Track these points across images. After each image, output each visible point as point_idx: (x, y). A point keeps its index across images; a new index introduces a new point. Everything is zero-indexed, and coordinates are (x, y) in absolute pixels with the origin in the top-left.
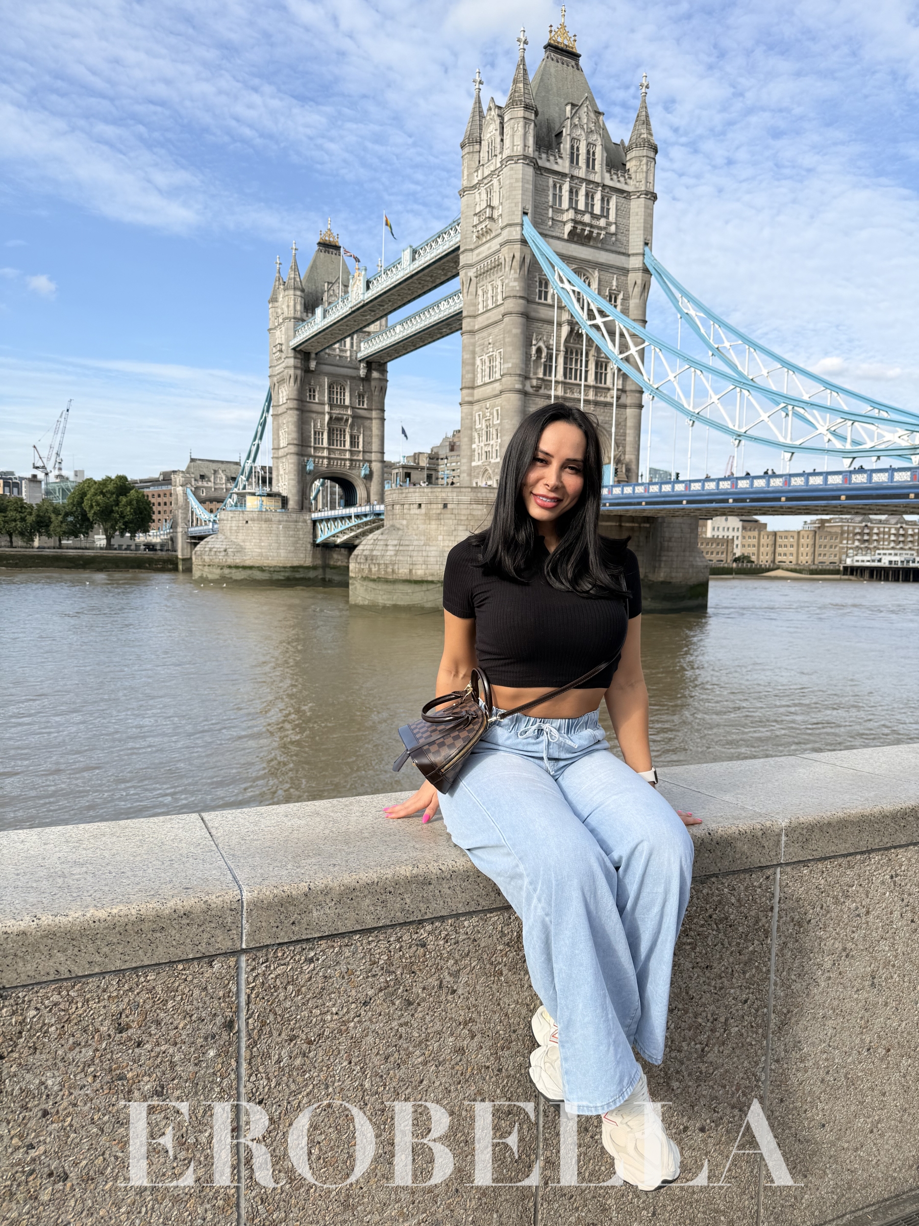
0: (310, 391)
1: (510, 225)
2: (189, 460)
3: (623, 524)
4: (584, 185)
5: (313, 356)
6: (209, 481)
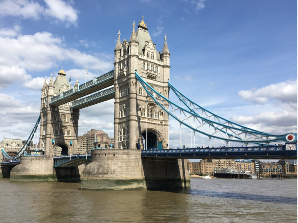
0: (55, 118)
1: (132, 74)
2: (3, 139)
3: (167, 161)
4: (151, 63)
5: (56, 107)
6: (10, 146)
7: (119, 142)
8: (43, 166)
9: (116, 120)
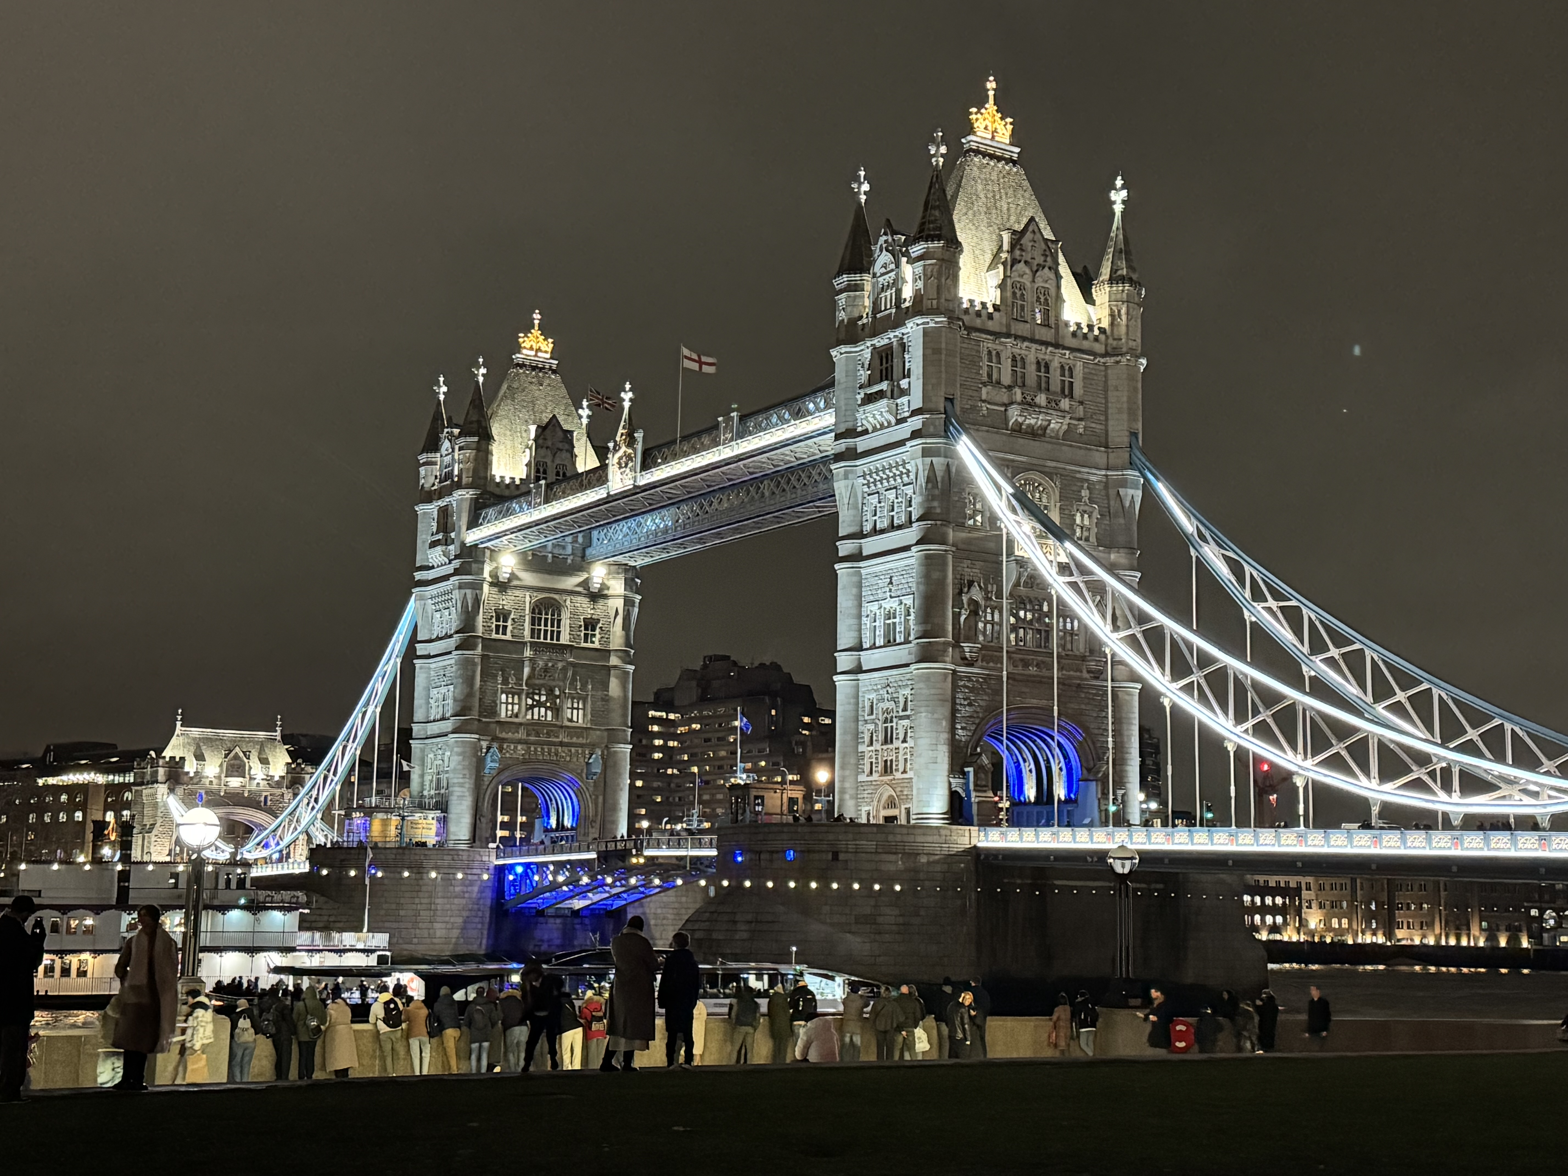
0: (498, 620)
1: (927, 417)
4: (1032, 350)
7: (861, 778)
8: (438, 901)
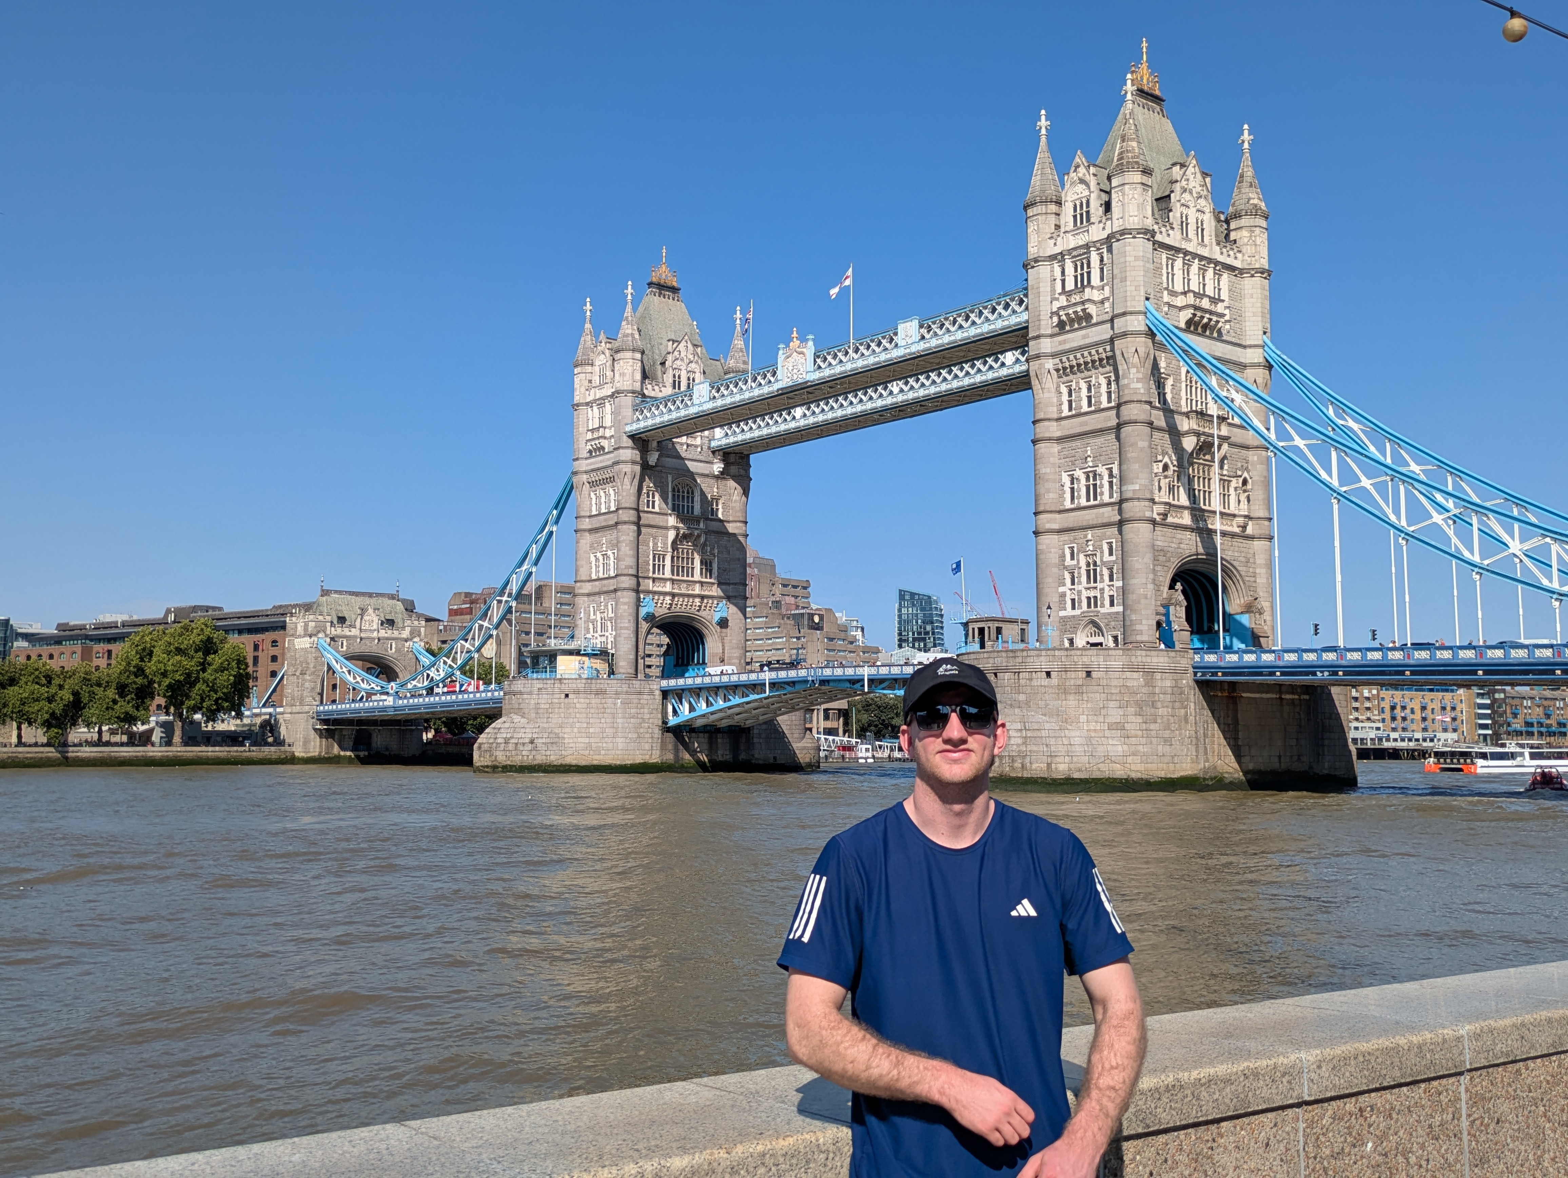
0: (648, 496)
1: (1132, 313)
2: (319, 593)
4: (1196, 261)
5: (654, 444)
6: (352, 626)
7: (1062, 613)
8: (619, 721)
9: (1041, 517)
